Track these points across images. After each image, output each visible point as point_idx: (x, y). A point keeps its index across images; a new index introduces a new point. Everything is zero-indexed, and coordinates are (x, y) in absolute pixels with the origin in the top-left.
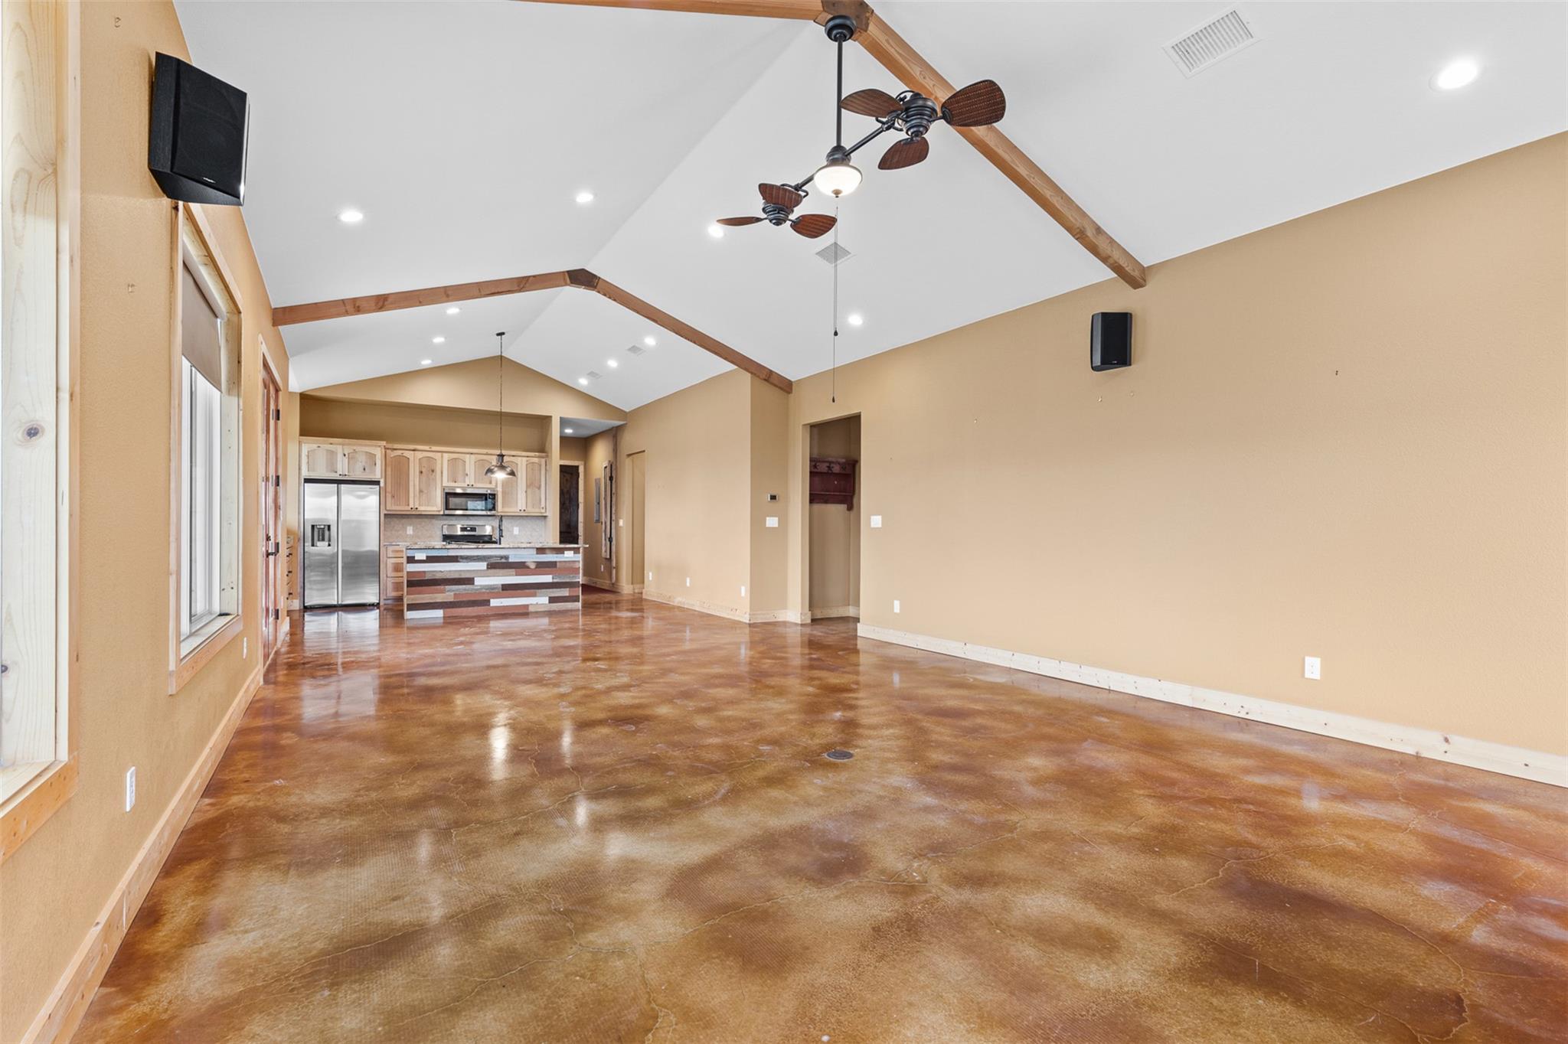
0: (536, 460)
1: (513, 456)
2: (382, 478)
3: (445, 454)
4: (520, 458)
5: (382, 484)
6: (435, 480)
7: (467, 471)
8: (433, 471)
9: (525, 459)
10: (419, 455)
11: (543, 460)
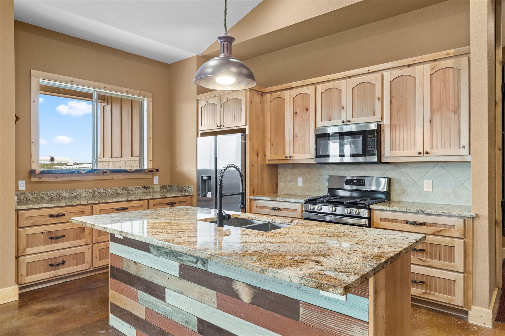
0: (449, 63)
1: (409, 66)
2: (246, 125)
3: (319, 87)
4: (420, 67)
5: (247, 132)
6: (308, 120)
7: (344, 103)
8: (307, 110)
9: (428, 66)
10: (294, 93)
11: (464, 60)
